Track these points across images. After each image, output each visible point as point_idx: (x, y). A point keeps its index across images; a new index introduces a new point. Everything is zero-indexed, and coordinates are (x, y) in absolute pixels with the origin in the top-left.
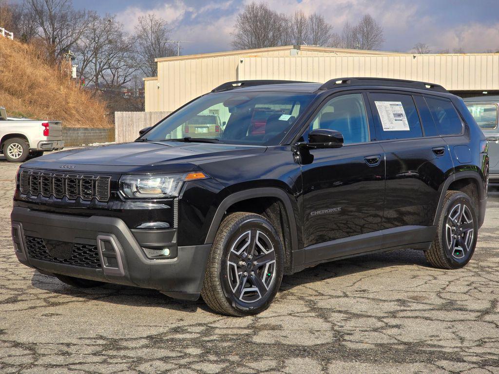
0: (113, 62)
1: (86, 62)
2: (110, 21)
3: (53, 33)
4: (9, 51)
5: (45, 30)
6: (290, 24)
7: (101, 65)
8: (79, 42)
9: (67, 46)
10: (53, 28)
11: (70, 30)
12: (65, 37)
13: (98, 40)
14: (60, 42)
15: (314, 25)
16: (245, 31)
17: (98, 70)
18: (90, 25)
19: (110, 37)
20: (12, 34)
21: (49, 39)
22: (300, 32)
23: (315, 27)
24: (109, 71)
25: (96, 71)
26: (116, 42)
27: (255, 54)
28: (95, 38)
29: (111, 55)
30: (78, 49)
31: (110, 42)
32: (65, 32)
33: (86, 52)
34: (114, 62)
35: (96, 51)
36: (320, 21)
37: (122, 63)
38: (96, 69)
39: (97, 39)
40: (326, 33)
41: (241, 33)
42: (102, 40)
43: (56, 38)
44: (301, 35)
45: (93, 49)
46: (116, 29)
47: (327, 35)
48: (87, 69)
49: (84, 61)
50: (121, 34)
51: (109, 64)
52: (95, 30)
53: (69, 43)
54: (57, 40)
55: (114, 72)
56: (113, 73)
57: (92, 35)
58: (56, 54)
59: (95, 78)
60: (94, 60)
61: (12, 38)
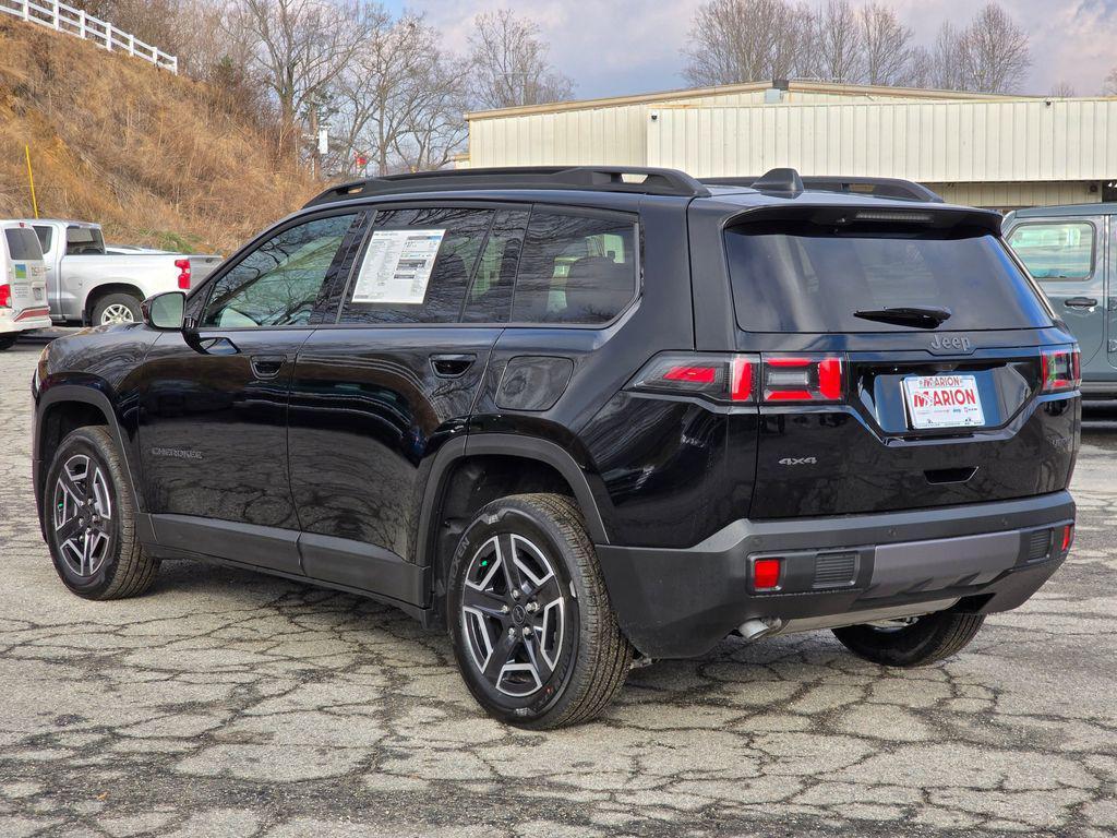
0: (419, 118)
1: (361, 117)
2: (412, 25)
3: (289, 56)
4: (161, 97)
5: (271, 46)
6: (816, 28)
7: (395, 124)
8: (345, 73)
9: (319, 83)
10: (290, 44)
11: (326, 47)
12: (314, 63)
13: (387, 69)
14: (306, 72)
15: (871, 28)
16: (714, 44)
17: (385, 135)
18: (368, 35)
19: (415, 62)
20: (175, 59)
21: (281, 68)
22: (839, 46)
23: (874, 34)
24: (410, 136)
25: (381, 138)
26: (426, 72)
27: (687, 102)
28: (379, 63)
29: (415, 103)
30: (345, 90)
31: (413, 73)
32: (315, 51)
33: (360, 95)
34: (422, 117)
35: (382, 92)
36: (885, 20)
37: (440, 120)
38: (381, 133)
39: (384, 66)
40: (898, 46)
41: (705, 48)
42: (394, 68)
43: (295, 64)
44: (840, 54)
45: (374, 88)
46: (427, 44)
47: (902, 51)
48: (363, 132)
49: (357, 116)
50: (437, 55)
51: (413, 121)
52: (379, 47)
53: (323, 76)
54: (298, 69)
55: (422, 139)
56: (419, 142)
57: (374, 58)
58: (296, 100)
59: (379, 153)
60: (378, 112)
61: (174, 68)
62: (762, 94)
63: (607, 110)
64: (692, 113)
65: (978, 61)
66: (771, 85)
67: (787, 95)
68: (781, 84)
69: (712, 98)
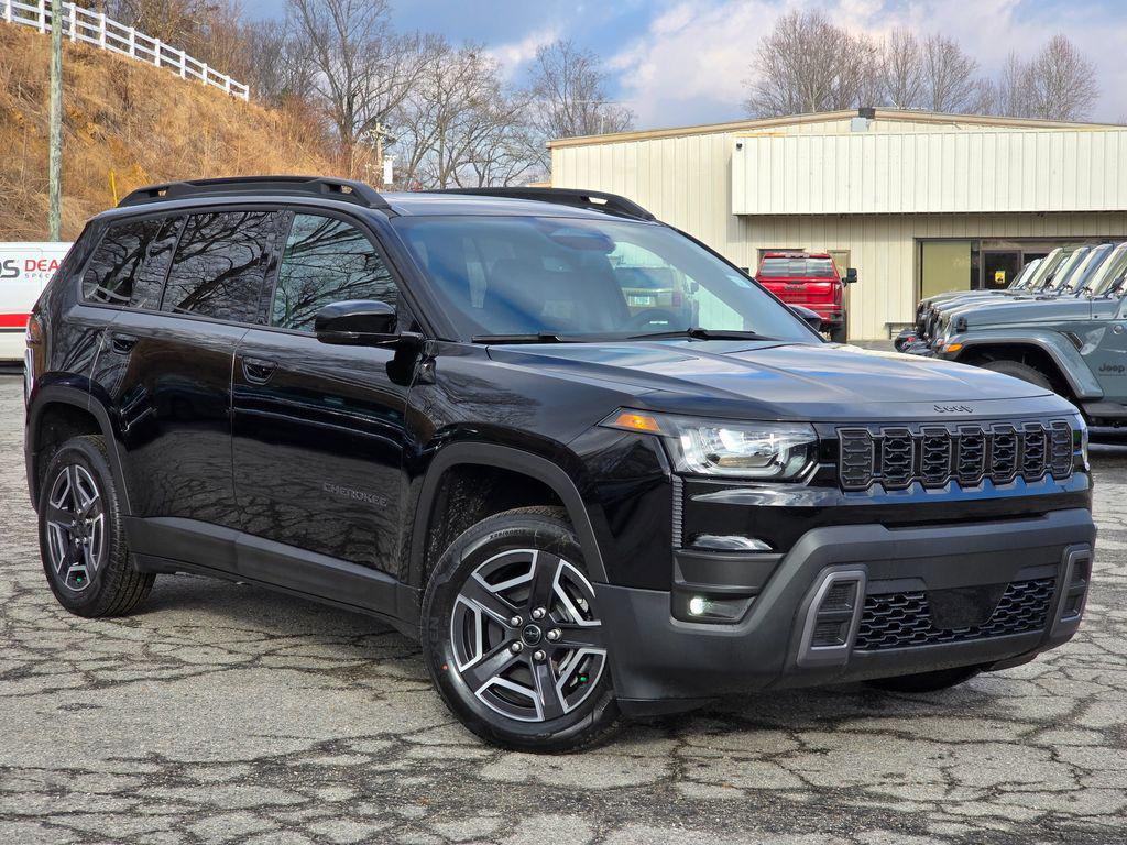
0: (478, 149)
1: (421, 148)
2: (472, 56)
3: (349, 86)
4: (236, 125)
5: (331, 77)
6: (879, 60)
7: (454, 155)
8: (405, 103)
9: (379, 114)
10: (350, 75)
11: (386, 77)
12: (374, 94)
13: (448, 99)
14: (364, 104)
15: (935, 60)
16: (776, 75)
17: (445, 166)
18: (428, 66)
19: (474, 93)
20: (246, 88)
21: (341, 99)
22: (902, 77)
23: (938, 65)
24: (470, 166)
25: (441, 168)
26: (486, 103)
27: (772, 130)
28: (440, 94)
29: (475, 134)
30: (404, 120)
31: (474, 103)
32: (374, 82)
33: (420, 126)
34: (481, 148)
35: (442, 124)
36: (949, 52)
37: (500, 151)
38: (441, 164)
39: (444, 97)
40: (963, 78)
41: (767, 79)
42: (455, 99)
43: (355, 95)
44: (904, 85)
45: (435, 119)
46: (487, 74)
47: (966, 83)
48: (423, 164)
49: (417, 147)
50: (498, 86)
51: (472, 152)
52: (440, 77)
53: (383, 107)
54: (358, 100)
55: (481, 169)
56: (479, 172)
57: (434, 89)
58: (355, 131)
59: (439, 183)
60: (438, 142)
61: (246, 97)
62: (848, 122)
63: (691, 138)
64: (778, 141)
65: (1044, 93)
66: (857, 113)
67: (873, 123)
68: (868, 113)
69: (797, 127)
